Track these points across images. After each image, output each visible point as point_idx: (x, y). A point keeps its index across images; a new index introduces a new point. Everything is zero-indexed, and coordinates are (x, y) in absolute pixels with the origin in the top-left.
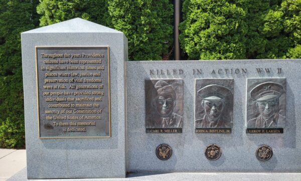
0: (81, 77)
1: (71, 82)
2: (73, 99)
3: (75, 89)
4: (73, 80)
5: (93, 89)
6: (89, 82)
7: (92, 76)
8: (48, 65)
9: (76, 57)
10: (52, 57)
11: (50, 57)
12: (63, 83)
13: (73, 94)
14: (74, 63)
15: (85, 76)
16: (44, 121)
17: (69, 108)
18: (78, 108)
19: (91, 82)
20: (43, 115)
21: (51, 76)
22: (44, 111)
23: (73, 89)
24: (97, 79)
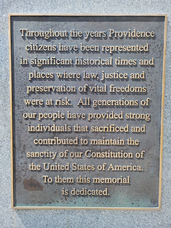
0: (103, 81)
1: (82, 93)
2: (84, 128)
3: (90, 106)
4: (87, 88)
5: (129, 107)
6: (120, 93)
7: (127, 80)
8: (35, 55)
9: (94, 38)
10: (43, 38)
11: (39, 38)
12: (65, 93)
13: (86, 117)
14: (90, 52)
15: (112, 80)
16: (23, 173)
17: (76, 147)
18: (94, 148)
19: (124, 93)
20: (22, 161)
21: (40, 79)
22: (24, 152)
23: (87, 106)
24: (137, 87)
